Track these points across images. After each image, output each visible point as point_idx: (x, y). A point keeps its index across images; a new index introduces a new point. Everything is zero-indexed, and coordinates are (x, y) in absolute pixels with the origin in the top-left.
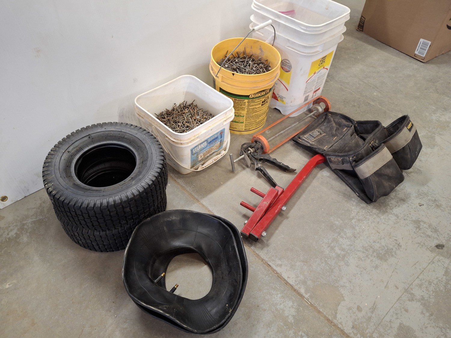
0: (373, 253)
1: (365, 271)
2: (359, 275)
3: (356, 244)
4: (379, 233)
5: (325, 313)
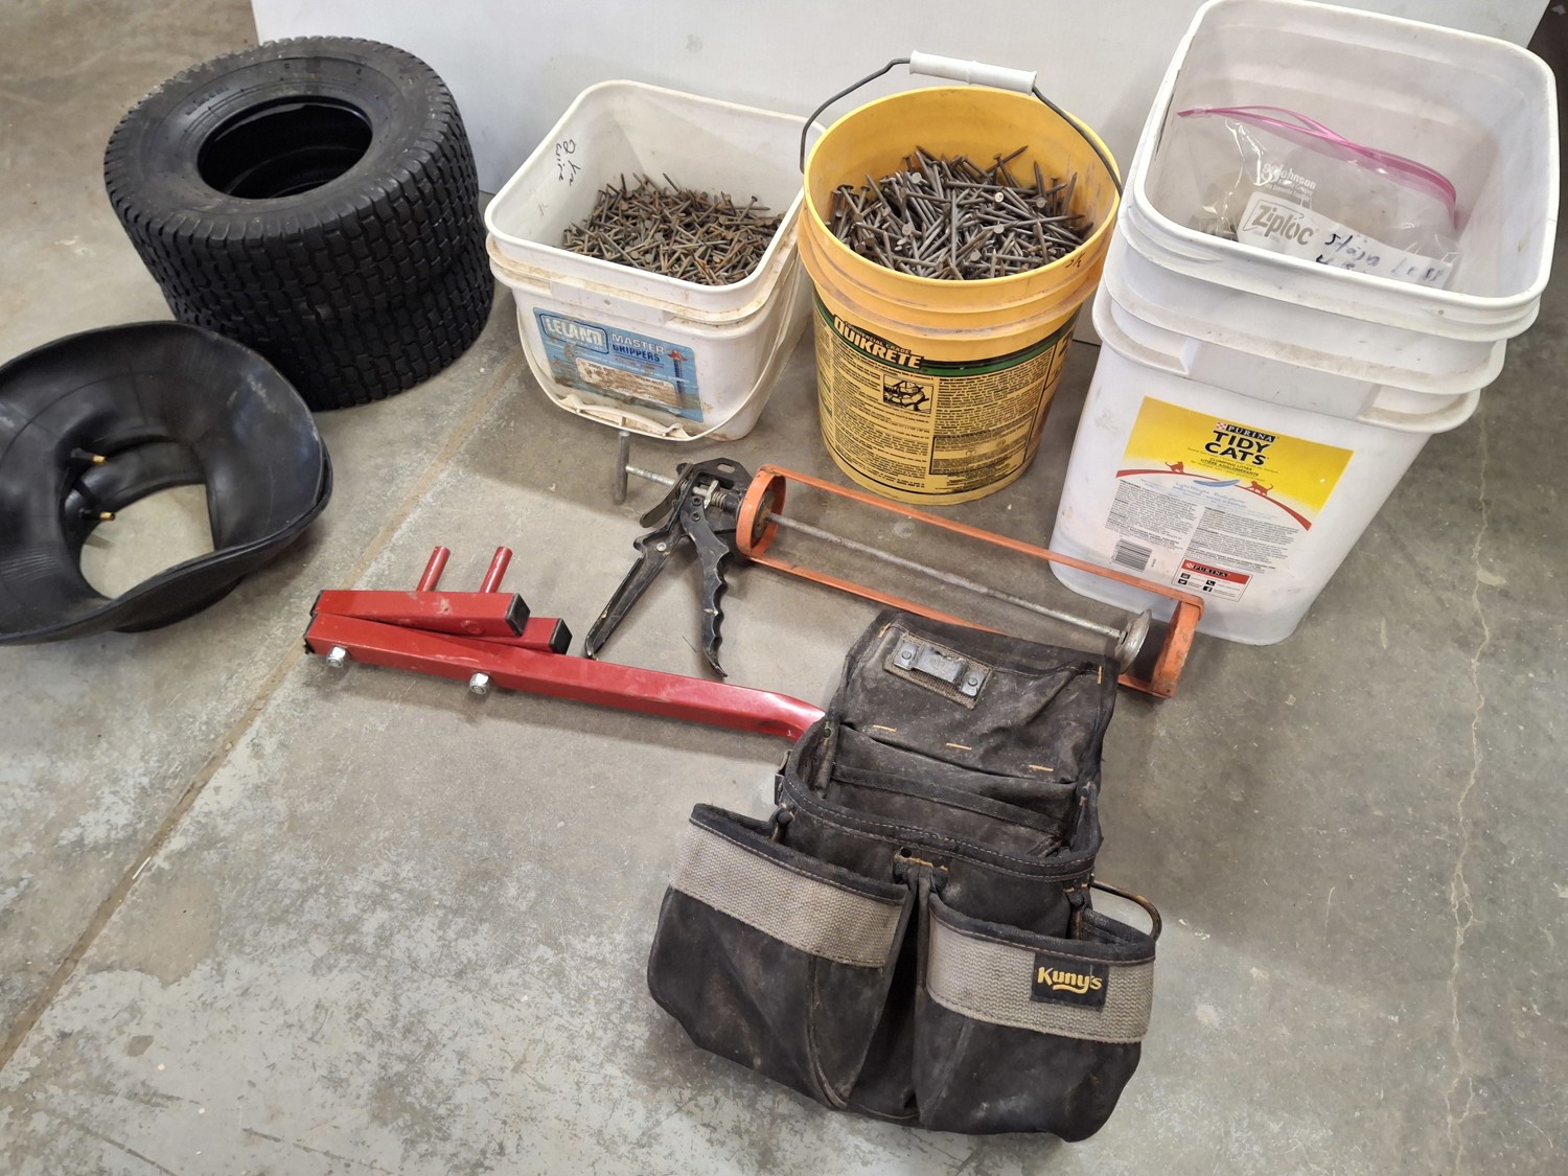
0: (401, 1059)
1: (305, 1040)
2: (281, 1021)
3: (426, 983)
4: (516, 1070)
5: (104, 931)
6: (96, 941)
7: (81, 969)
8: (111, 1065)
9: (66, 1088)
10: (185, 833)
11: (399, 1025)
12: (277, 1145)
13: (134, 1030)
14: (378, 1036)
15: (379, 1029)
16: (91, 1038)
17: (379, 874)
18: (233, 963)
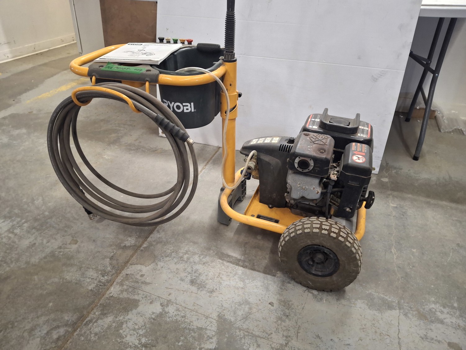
1: (175, 274)
5: (132, 259)
6: (131, 260)
7: (128, 265)
8: (137, 279)
9: (129, 282)
10: (146, 244)
11: (193, 271)
12: (172, 290)
13: (141, 273)
14: (190, 273)
15: (190, 272)
16: (133, 275)
17: (186, 249)
18: (159, 263)
